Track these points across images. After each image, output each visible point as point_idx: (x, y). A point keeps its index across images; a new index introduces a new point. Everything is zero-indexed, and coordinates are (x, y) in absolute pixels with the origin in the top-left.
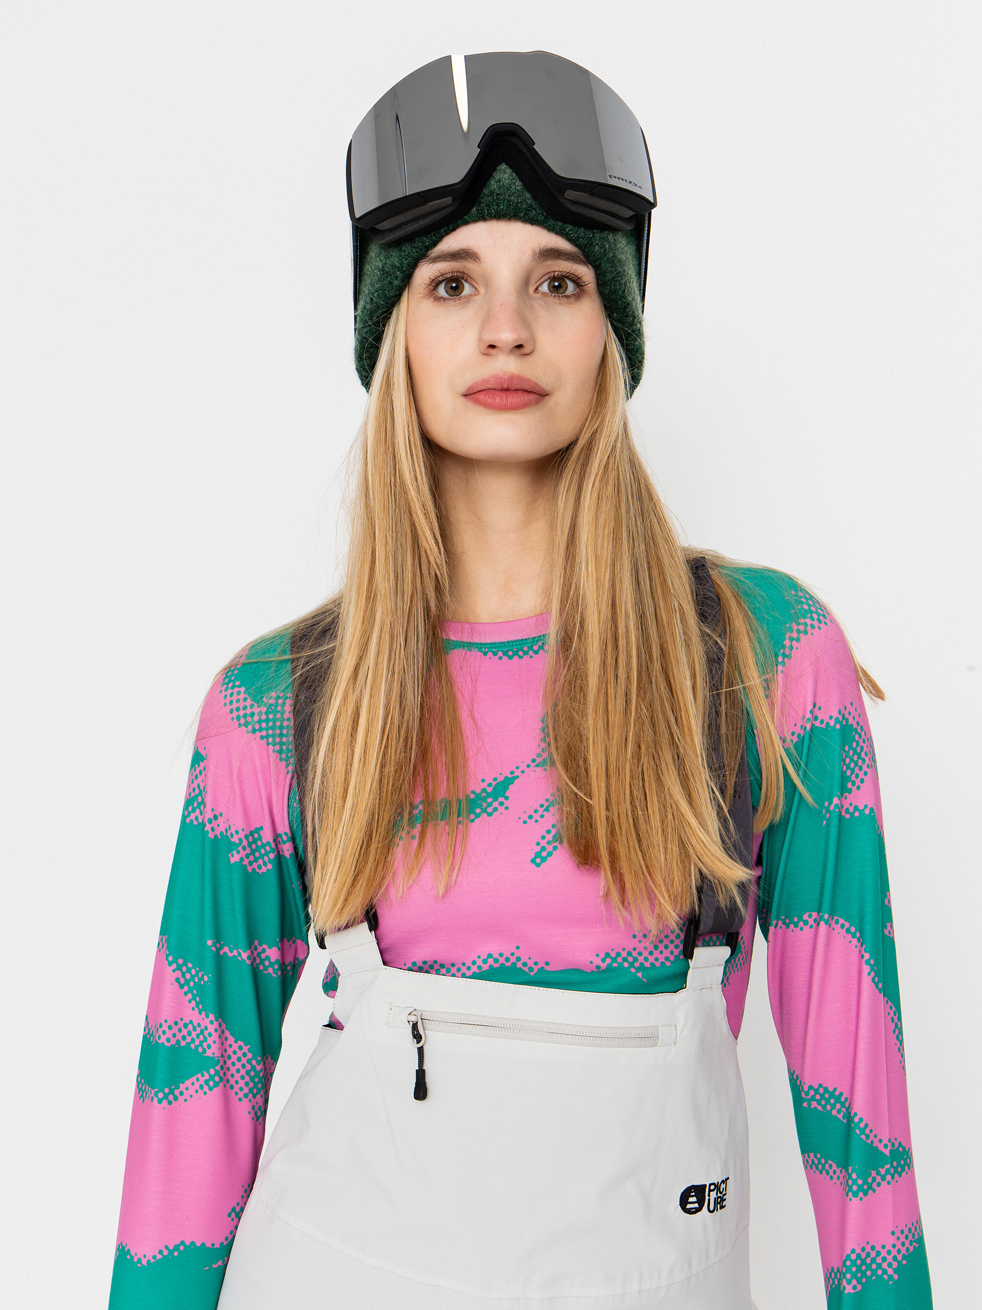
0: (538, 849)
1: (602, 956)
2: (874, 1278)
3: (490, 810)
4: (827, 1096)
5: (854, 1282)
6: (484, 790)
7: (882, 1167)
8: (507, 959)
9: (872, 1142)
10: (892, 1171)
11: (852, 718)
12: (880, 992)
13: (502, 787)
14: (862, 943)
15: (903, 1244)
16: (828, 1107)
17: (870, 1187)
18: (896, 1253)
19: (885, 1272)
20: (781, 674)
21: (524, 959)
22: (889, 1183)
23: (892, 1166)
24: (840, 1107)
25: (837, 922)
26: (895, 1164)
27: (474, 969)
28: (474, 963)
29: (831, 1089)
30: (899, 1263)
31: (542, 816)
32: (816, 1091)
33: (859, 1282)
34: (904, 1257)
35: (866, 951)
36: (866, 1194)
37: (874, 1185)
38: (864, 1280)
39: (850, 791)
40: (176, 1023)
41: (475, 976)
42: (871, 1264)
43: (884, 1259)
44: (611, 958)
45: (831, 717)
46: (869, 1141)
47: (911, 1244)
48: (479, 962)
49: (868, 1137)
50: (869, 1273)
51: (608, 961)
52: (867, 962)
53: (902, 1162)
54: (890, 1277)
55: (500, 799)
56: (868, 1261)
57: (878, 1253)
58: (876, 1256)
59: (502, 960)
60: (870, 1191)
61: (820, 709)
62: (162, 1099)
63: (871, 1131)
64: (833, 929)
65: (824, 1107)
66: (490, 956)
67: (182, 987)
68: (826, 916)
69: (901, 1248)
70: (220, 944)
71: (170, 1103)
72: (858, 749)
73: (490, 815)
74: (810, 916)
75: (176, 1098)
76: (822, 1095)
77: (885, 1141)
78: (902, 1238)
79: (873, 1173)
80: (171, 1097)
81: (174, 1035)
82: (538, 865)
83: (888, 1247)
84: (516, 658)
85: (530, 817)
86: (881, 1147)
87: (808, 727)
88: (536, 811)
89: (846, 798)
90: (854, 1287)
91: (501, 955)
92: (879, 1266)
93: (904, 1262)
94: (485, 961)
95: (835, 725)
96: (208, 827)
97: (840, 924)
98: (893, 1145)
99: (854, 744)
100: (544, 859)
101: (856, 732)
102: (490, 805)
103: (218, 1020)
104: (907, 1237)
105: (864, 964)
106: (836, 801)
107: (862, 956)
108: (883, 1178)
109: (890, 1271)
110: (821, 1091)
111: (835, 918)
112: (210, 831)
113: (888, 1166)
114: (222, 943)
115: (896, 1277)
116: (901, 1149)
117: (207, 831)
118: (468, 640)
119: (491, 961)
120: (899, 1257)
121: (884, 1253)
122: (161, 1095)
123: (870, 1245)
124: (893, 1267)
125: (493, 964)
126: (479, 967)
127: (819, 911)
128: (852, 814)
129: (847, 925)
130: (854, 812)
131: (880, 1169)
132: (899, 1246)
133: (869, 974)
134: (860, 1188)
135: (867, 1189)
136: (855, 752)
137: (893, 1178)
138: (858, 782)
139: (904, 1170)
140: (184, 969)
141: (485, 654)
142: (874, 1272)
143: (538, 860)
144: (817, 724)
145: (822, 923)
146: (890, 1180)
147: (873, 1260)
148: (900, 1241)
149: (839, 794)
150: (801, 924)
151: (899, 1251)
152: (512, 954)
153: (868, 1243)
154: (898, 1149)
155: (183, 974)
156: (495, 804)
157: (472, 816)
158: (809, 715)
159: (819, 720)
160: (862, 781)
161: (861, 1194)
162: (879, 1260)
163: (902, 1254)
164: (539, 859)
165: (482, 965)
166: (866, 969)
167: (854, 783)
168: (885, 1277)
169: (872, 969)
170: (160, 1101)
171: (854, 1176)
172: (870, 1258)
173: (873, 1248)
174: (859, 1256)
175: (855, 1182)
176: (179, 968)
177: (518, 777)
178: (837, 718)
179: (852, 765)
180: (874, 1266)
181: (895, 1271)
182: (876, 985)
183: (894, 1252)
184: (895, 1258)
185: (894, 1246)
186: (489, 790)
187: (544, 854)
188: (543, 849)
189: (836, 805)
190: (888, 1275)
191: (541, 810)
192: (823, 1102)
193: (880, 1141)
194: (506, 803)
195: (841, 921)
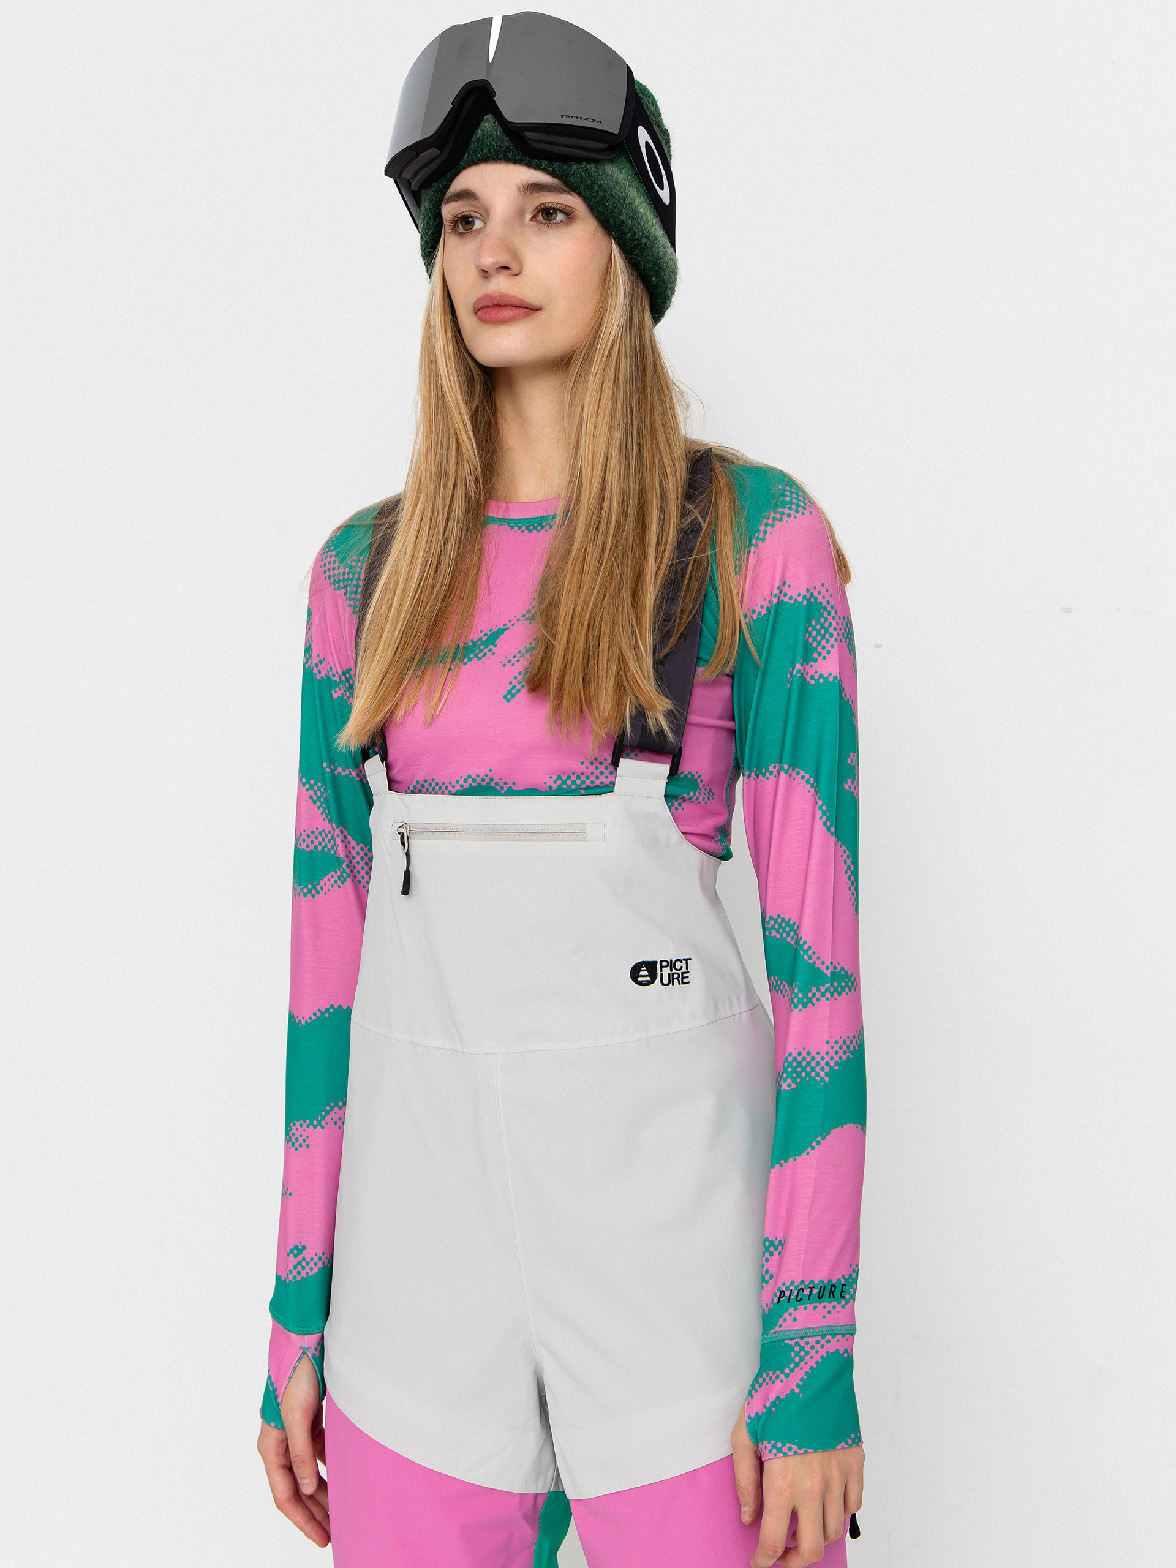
0: (510, 687)
1: (555, 777)
2: (808, 1079)
3: (480, 655)
4: (784, 925)
5: (789, 1081)
6: (480, 639)
7: (823, 985)
8: (483, 780)
9: (814, 963)
10: (832, 989)
11: (822, 597)
12: (832, 834)
13: (494, 637)
14: (816, 792)
15: (836, 1053)
16: (785, 935)
17: (810, 1001)
18: (829, 1060)
19: (818, 1074)
20: (753, 554)
21: (496, 779)
22: (827, 999)
23: (832, 985)
24: (793, 934)
25: (798, 773)
26: (835, 984)
27: (458, 787)
28: (457, 782)
29: (787, 920)
30: (832, 1068)
31: (518, 661)
32: (776, 921)
33: (794, 1080)
34: (836, 1064)
35: (819, 799)
36: (805, 1006)
37: (814, 1000)
38: (798, 1080)
39: (816, 660)
40: (313, 832)
41: (458, 793)
42: (806, 1067)
43: (818, 1064)
44: (562, 780)
45: (799, 595)
46: (811, 962)
47: (845, 1053)
48: (461, 781)
49: (810, 958)
50: (803, 1074)
51: (559, 782)
52: (820, 808)
53: (843, 984)
54: (822, 1079)
55: (491, 646)
56: (804, 1064)
57: (813, 1058)
58: (812, 1060)
59: (479, 780)
60: (810, 1005)
61: (789, 586)
62: (307, 893)
63: (814, 953)
64: (794, 779)
65: (781, 935)
66: (469, 776)
67: (315, 802)
68: (786, 767)
69: (834, 1056)
70: (334, 765)
71: (313, 896)
72: (827, 625)
73: (479, 659)
74: (774, 767)
75: (318, 892)
76: (780, 925)
77: (828, 963)
78: (836, 1047)
79: (814, 989)
80: (314, 892)
81: (312, 842)
82: (508, 701)
83: (823, 1054)
84: (535, 531)
85: (509, 661)
86: (823, 968)
87: (775, 601)
88: (515, 657)
89: (811, 666)
90: (789, 1085)
91: (478, 776)
92: (813, 1069)
93: (836, 1068)
94: (466, 781)
95: (802, 601)
96: (315, 670)
97: (800, 775)
98: (835, 968)
99: (822, 620)
100: (513, 696)
101: (825, 609)
102: (482, 651)
103: (339, 828)
104: (841, 1047)
105: (817, 809)
106: (798, 666)
107: (816, 803)
108: (823, 995)
109: (822, 1074)
110: (779, 920)
111: (797, 769)
112: (317, 673)
113: (828, 985)
114: (336, 764)
115: (827, 1079)
116: (843, 973)
117: (315, 674)
118: (502, 517)
119: (470, 781)
120: (832, 1063)
121: (818, 1059)
122: (305, 890)
123: (806, 1050)
124: (825, 1071)
125: (472, 783)
126: (462, 786)
127: (780, 762)
128: (817, 681)
129: (807, 776)
130: (819, 679)
131: (821, 987)
132: (832, 1054)
133: (821, 818)
134: (800, 1001)
135: (808, 1002)
136: (822, 625)
137: (832, 996)
138: (824, 653)
139: (844, 991)
140: (316, 788)
141: (512, 528)
142: (808, 1074)
143: (509, 697)
144: (786, 599)
145: (782, 772)
146: (829, 997)
147: (808, 1064)
148: (834, 1050)
149: (801, 661)
150: (767, 774)
151: (832, 1058)
152: (487, 776)
153: (804, 1049)
154: (839, 972)
155: (315, 792)
156: (486, 650)
157: (466, 660)
158: (776, 591)
159: (788, 596)
160: (829, 652)
161: (800, 1006)
162: (813, 1064)
163: (834, 1060)
164: (510, 695)
165: (464, 784)
166: (819, 813)
167: (820, 654)
168: (818, 1078)
169: (824, 814)
170: (305, 895)
171: (796, 990)
172: (805, 1062)
173: (809, 1053)
174: (795, 1059)
175: (796, 996)
176: (311, 787)
177: (508, 628)
178: (805, 595)
179: (819, 638)
180: (808, 1069)
181: (827, 1074)
182: (828, 829)
183: (827, 1058)
184: (827, 1064)
185: (827, 1053)
186: (484, 638)
187: (514, 691)
188: (514, 687)
189: (799, 671)
190: (820, 1077)
191: (518, 655)
192: (781, 931)
193: (823, 963)
194: (495, 649)
195: (802, 773)
